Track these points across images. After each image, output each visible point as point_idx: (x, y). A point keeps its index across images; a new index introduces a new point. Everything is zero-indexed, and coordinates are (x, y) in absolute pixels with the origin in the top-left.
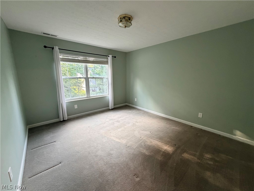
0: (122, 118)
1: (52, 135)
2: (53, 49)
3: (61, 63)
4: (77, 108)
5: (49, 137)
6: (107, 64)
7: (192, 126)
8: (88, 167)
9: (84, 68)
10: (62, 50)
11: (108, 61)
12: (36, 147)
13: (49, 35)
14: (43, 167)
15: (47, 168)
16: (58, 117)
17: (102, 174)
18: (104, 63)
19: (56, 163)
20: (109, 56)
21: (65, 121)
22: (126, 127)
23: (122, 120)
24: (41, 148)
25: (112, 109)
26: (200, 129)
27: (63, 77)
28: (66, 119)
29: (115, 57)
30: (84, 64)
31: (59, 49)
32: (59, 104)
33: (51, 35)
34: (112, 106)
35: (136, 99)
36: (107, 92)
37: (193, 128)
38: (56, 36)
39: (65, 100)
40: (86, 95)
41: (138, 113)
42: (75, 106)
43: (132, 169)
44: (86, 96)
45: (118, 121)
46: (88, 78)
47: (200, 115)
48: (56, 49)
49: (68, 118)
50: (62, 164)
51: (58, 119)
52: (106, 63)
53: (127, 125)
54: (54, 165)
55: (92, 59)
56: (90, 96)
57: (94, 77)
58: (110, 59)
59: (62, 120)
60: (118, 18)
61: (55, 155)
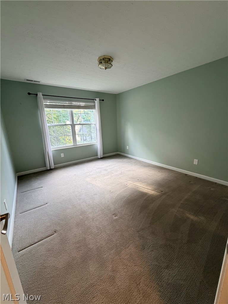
0: (110, 167)
1: (39, 182)
2: (37, 96)
3: (46, 109)
4: (63, 156)
5: (36, 183)
6: (94, 109)
7: (186, 175)
8: (71, 207)
9: (69, 114)
10: (47, 96)
11: (95, 105)
12: (25, 191)
13: (32, 81)
14: (32, 207)
15: (35, 207)
16: (45, 166)
17: (83, 213)
18: (92, 108)
19: (43, 204)
20: (96, 100)
21: (52, 169)
22: (113, 175)
23: (110, 168)
24: (30, 192)
25: (101, 158)
26: (195, 177)
27: (48, 125)
28: (53, 167)
29: (103, 100)
30: (69, 110)
31: (42, 95)
32: (46, 152)
33: (34, 81)
34: (101, 155)
35: (127, 147)
36: (95, 140)
37: (188, 176)
38: (39, 82)
39: (51, 149)
40: (73, 143)
41: (129, 162)
42: (61, 154)
43: (112, 210)
44: (73, 145)
45: (106, 170)
46: (74, 124)
47: (196, 162)
48: (40, 95)
49: (55, 167)
50: (48, 204)
51: (45, 168)
52: (93, 107)
53: (114, 173)
54: (41, 205)
55: (78, 104)
56: (77, 144)
57: (81, 123)
58: (97, 102)
59: (49, 168)
60: (98, 60)
61: (42, 197)
